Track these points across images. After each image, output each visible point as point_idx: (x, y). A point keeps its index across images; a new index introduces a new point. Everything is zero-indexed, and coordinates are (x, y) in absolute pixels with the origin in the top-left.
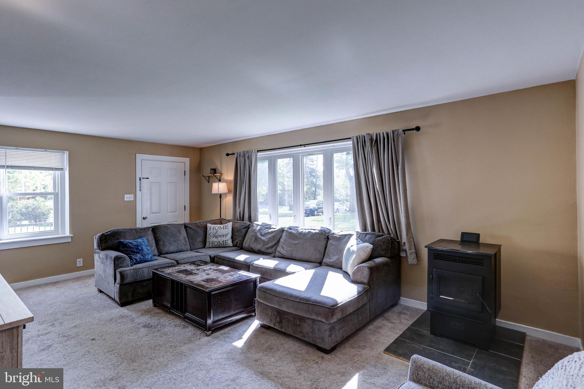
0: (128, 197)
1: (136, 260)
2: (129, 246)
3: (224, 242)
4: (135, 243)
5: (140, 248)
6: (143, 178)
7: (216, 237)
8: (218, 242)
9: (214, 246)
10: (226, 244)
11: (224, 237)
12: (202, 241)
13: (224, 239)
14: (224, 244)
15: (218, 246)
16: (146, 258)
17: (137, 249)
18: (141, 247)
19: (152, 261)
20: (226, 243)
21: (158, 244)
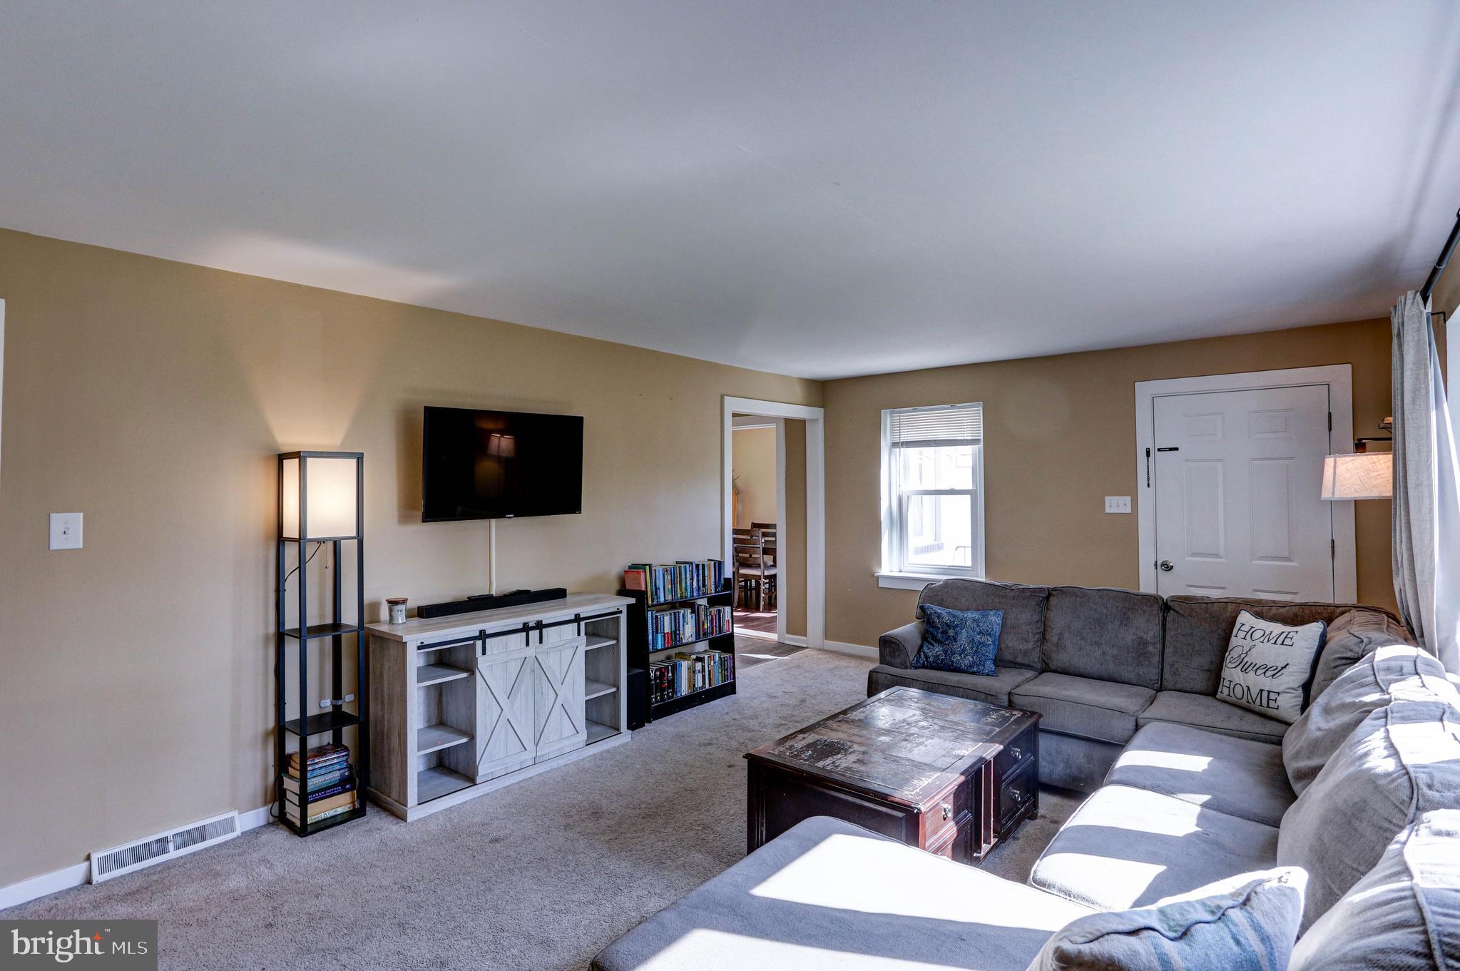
0: (1116, 504)
1: (927, 657)
2: (933, 622)
3: (1265, 694)
4: (947, 619)
5: (951, 633)
6: (1159, 450)
7: (1244, 670)
8: (1246, 689)
9: (1233, 699)
10: (1268, 707)
11: (1269, 673)
12: (1209, 670)
13: (1266, 683)
14: (1265, 703)
15: (1244, 702)
16: (954, 660)
17: (944, 632)
18: (956, 633)
19: (974, 673)
20: (1272, 704)
21: (1047, 638)
